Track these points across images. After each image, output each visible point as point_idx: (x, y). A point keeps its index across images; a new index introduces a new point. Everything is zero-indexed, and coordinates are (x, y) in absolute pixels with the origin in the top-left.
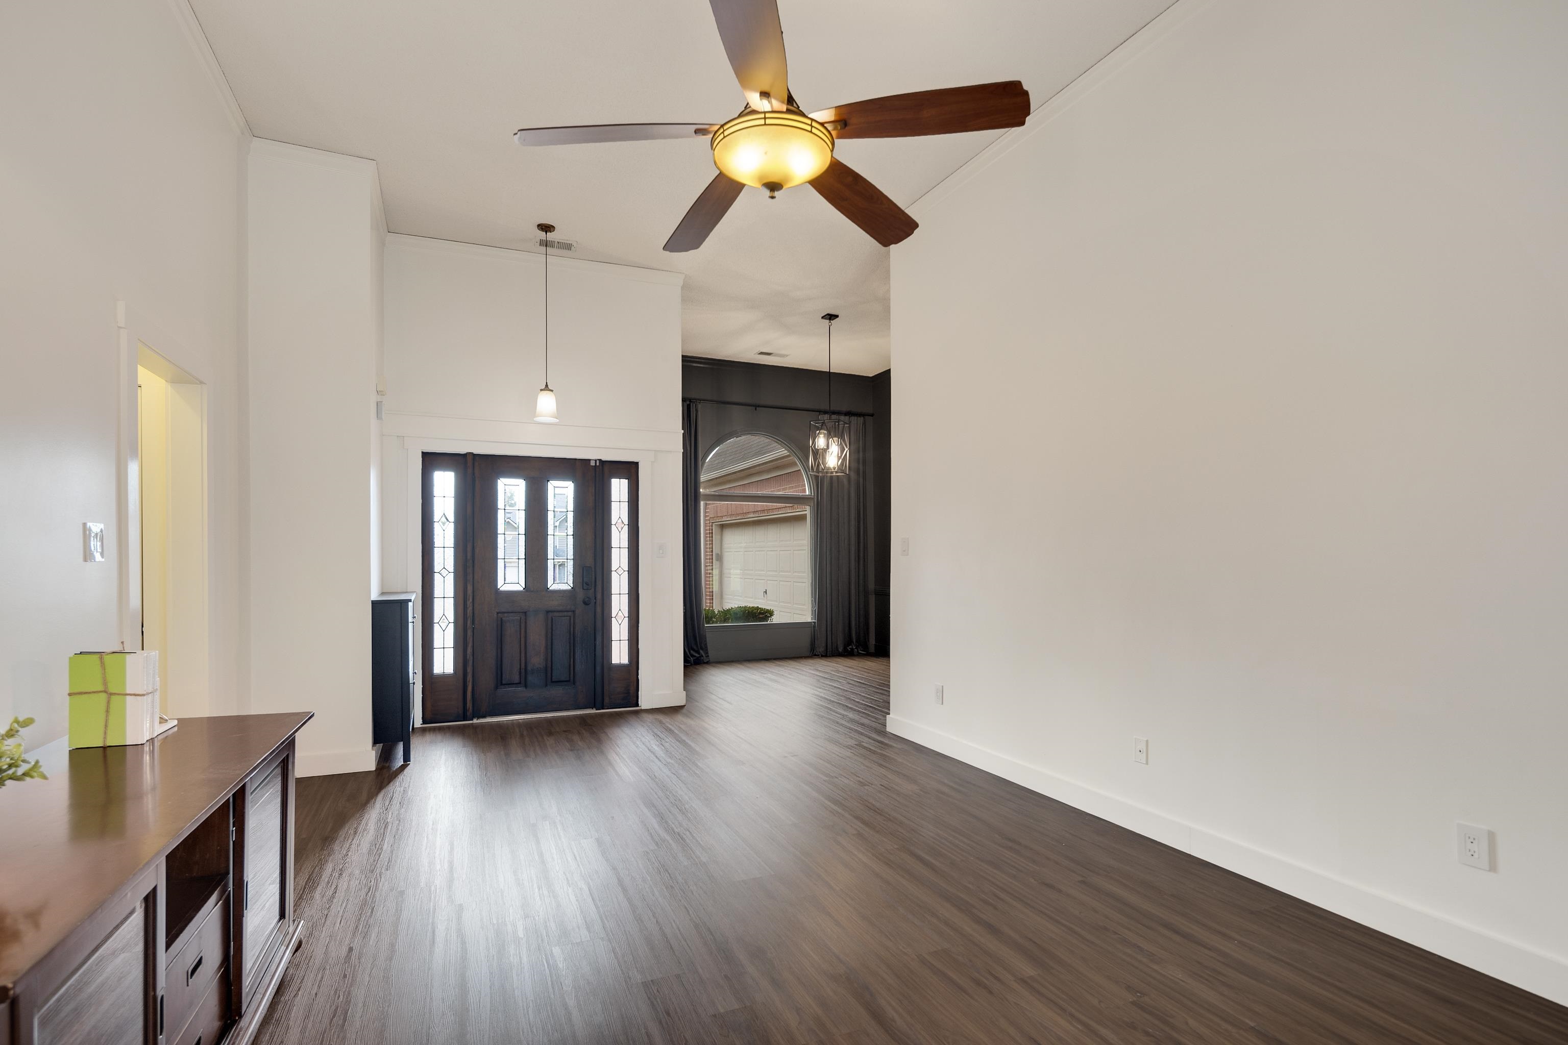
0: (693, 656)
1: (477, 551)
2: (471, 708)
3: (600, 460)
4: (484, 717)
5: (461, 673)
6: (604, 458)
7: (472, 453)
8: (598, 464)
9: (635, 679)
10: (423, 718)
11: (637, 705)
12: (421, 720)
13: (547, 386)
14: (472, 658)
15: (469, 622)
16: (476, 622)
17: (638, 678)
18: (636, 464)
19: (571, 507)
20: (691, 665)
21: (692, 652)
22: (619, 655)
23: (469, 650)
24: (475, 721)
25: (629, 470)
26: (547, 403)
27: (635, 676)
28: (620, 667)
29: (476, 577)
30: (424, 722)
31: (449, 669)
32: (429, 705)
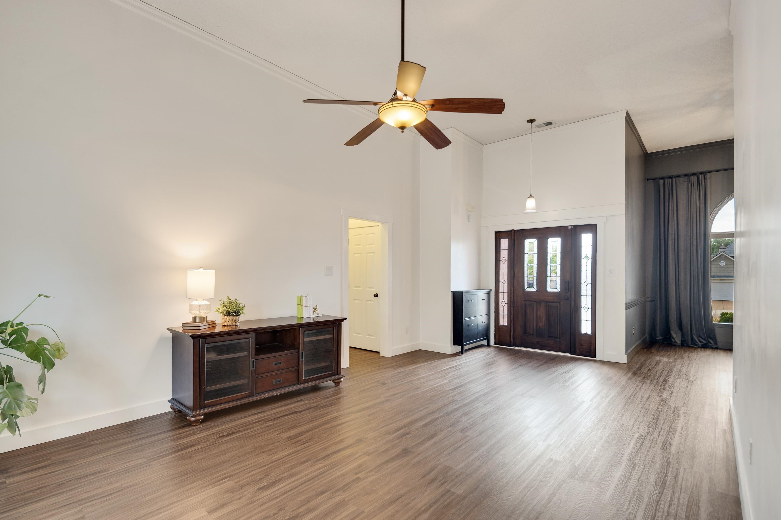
0: (700, 342)
1: (515, 272)
2: (512, 342)
3: (574, 226)
4: (518, 347)
5: (509, 325)
6: (576, 224)
7: (514, 230)
8: (572, 228)
9: (594, 343)
10: (495, 342)
11: (595, 357)
12: (494, 343)
13: (531, 195)
14: (513, 320)
15: (512, 304)
16: (515, 304)
17: (596, 342)
18: (595, 225)
19: (559, 250)
20: (699, 347)
21: (700, 339)
22: (586, 328)
23: (512, 317)
24: (514, 348)
25: (592, 228)
26: (531, 204)
27: (594, 341)
28: (586, 335)
29: (515, 284)
30: (495, 344)
31: (505, 324)
32: (497, 337)
